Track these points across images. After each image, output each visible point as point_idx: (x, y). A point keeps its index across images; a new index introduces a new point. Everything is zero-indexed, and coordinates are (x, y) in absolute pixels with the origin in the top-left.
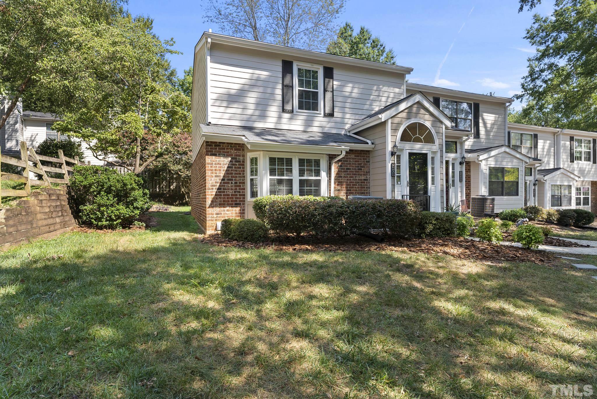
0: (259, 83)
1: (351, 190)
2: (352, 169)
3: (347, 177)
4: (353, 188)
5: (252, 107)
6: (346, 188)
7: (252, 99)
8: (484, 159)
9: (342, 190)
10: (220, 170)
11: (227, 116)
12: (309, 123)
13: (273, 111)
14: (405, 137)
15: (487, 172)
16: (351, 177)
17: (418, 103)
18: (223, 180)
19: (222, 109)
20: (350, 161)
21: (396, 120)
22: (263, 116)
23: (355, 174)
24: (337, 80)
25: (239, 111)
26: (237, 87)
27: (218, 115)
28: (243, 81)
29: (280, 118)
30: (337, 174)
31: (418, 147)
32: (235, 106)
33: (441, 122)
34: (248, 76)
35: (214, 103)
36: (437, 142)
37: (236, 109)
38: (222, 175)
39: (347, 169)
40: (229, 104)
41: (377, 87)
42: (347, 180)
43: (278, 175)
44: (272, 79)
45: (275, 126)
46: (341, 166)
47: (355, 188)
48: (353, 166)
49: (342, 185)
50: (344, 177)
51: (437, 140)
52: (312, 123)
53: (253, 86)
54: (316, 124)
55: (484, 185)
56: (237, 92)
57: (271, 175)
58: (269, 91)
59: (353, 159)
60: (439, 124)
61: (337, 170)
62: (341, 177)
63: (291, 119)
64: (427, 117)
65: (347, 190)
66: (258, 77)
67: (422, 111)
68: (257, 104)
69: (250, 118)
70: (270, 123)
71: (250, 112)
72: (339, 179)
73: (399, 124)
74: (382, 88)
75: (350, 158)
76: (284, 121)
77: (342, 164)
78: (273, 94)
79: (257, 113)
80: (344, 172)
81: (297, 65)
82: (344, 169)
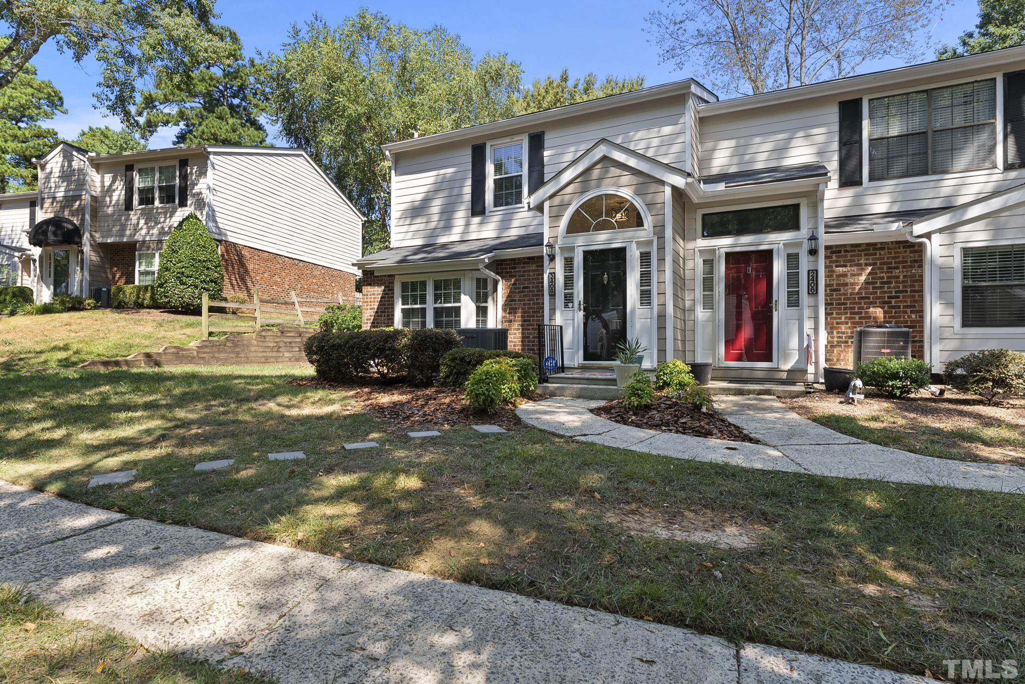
0: (444, 186)
1: (529, 321)
2: (533, 287)
3: (524, 300)
4: (533, 316)
5: (436, 218)
6: (522, 317)
7: (436, 207)
8: (941, 231)
9: (515, 321)
10: (374, 302)
11: (409, 235)
12: (505, 224)
13: (460, 215)
14: (577, 225)
15: (957, 262)
16: (530, 300)
17: (605, 158)
18: (377, 312)
19: (405, 229)
20: (529, 275)
21: (557, 200)
22: (448, 227)
23: (536, 295)
24: (550, 148)
25: (422, 227)
26: (419, 197)
27: (401, 236)
28: (425, 189)
29: (468, 225)
30: (508, 296)
31: (601, 240)
32: (418, 220)
33: (662, 183)
34: (431, 180)
35: (398, 222)
36: (648, 221)
37: (419, 224)
38: (376, 307)
39: (524, 288)
40: (412, 220)
41: (623, 138)
42: (524, 304)
43: (420, 304)
44: (459, 176)
45: (462, 237)
46: (514, 284)
47: (537, 316)
48: (534, 283)
49: (515, 313)
50: (519, 300)
51: (650, 218)
52: (510, 224)
53: (436, 191)
54: (516, 223)
55: (941, 298)
56: (420, 204)
57: (403, 304)
58: (456, 191)
59: (533, 271)
60: (653, 187)
61: (509, 291)
62: (515, 301)
63: (481, 223)
64: (627, 178)
65: (524, 321)
66: (443, 178)
67: (614, 171)
68: (442, 213)
69: (433, 232)
70: (454, 236)
71: (433, 225)
72: (511, 305)
73: (564, 206)
74: (633, 136)
75: (529, 271)
76: (473, 228)
77: (516, 280)
78: (460, 195)
79: (442, 224)
80: (519, 292)
81: (491, 146)
82: (519, 288)
